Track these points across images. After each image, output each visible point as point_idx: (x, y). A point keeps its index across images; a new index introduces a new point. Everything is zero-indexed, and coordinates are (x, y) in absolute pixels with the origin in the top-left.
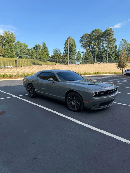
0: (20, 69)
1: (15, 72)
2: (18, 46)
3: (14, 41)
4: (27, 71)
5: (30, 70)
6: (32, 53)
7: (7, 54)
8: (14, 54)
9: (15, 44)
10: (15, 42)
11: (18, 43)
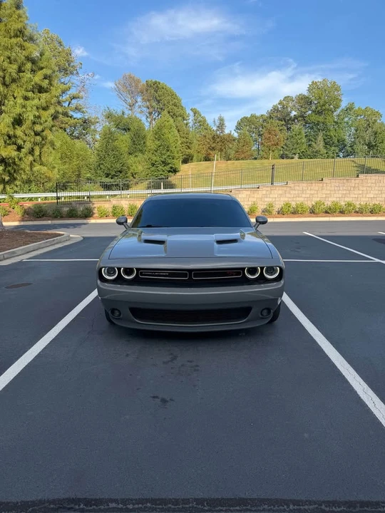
0: (280, 192)
1: (266, 199)
2: (346, 119)
3: (337, 107)
4: (304, 196)
5: (312, 192)
6: (372, 138)
7: (296, 149)
8: (319, 145)
9: (338, 116)
10: (341, 109)
11: (349, 109)
